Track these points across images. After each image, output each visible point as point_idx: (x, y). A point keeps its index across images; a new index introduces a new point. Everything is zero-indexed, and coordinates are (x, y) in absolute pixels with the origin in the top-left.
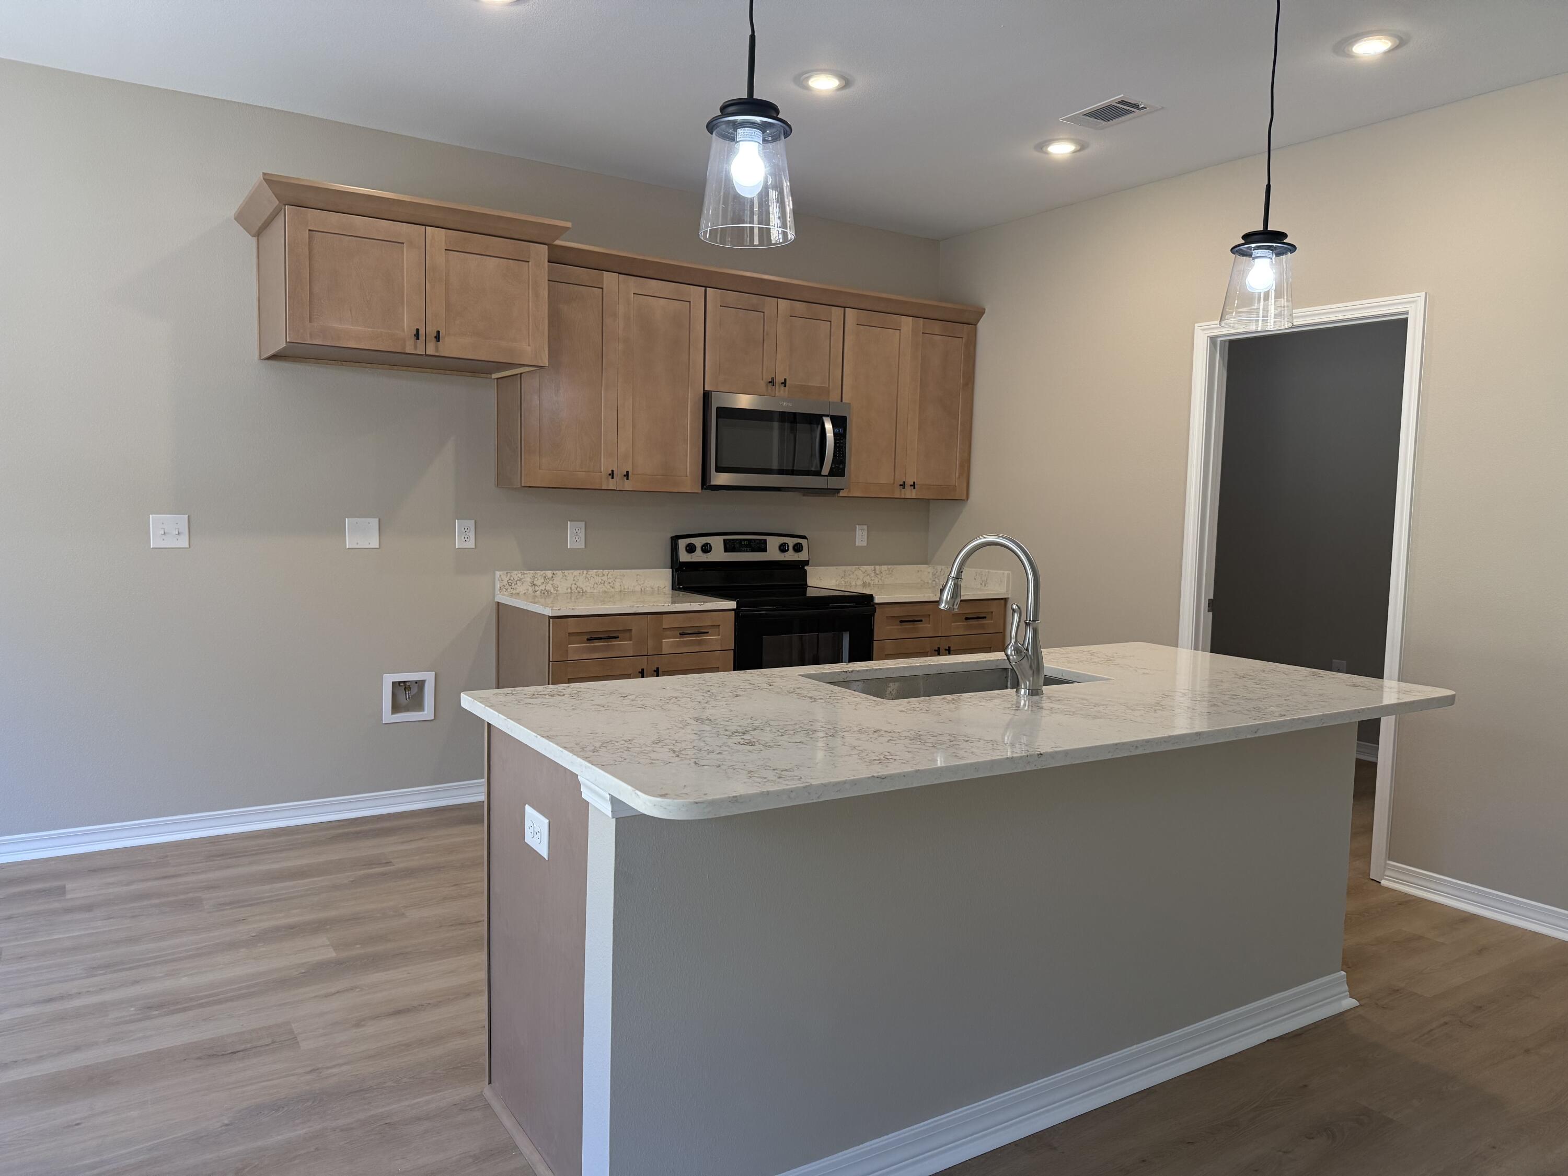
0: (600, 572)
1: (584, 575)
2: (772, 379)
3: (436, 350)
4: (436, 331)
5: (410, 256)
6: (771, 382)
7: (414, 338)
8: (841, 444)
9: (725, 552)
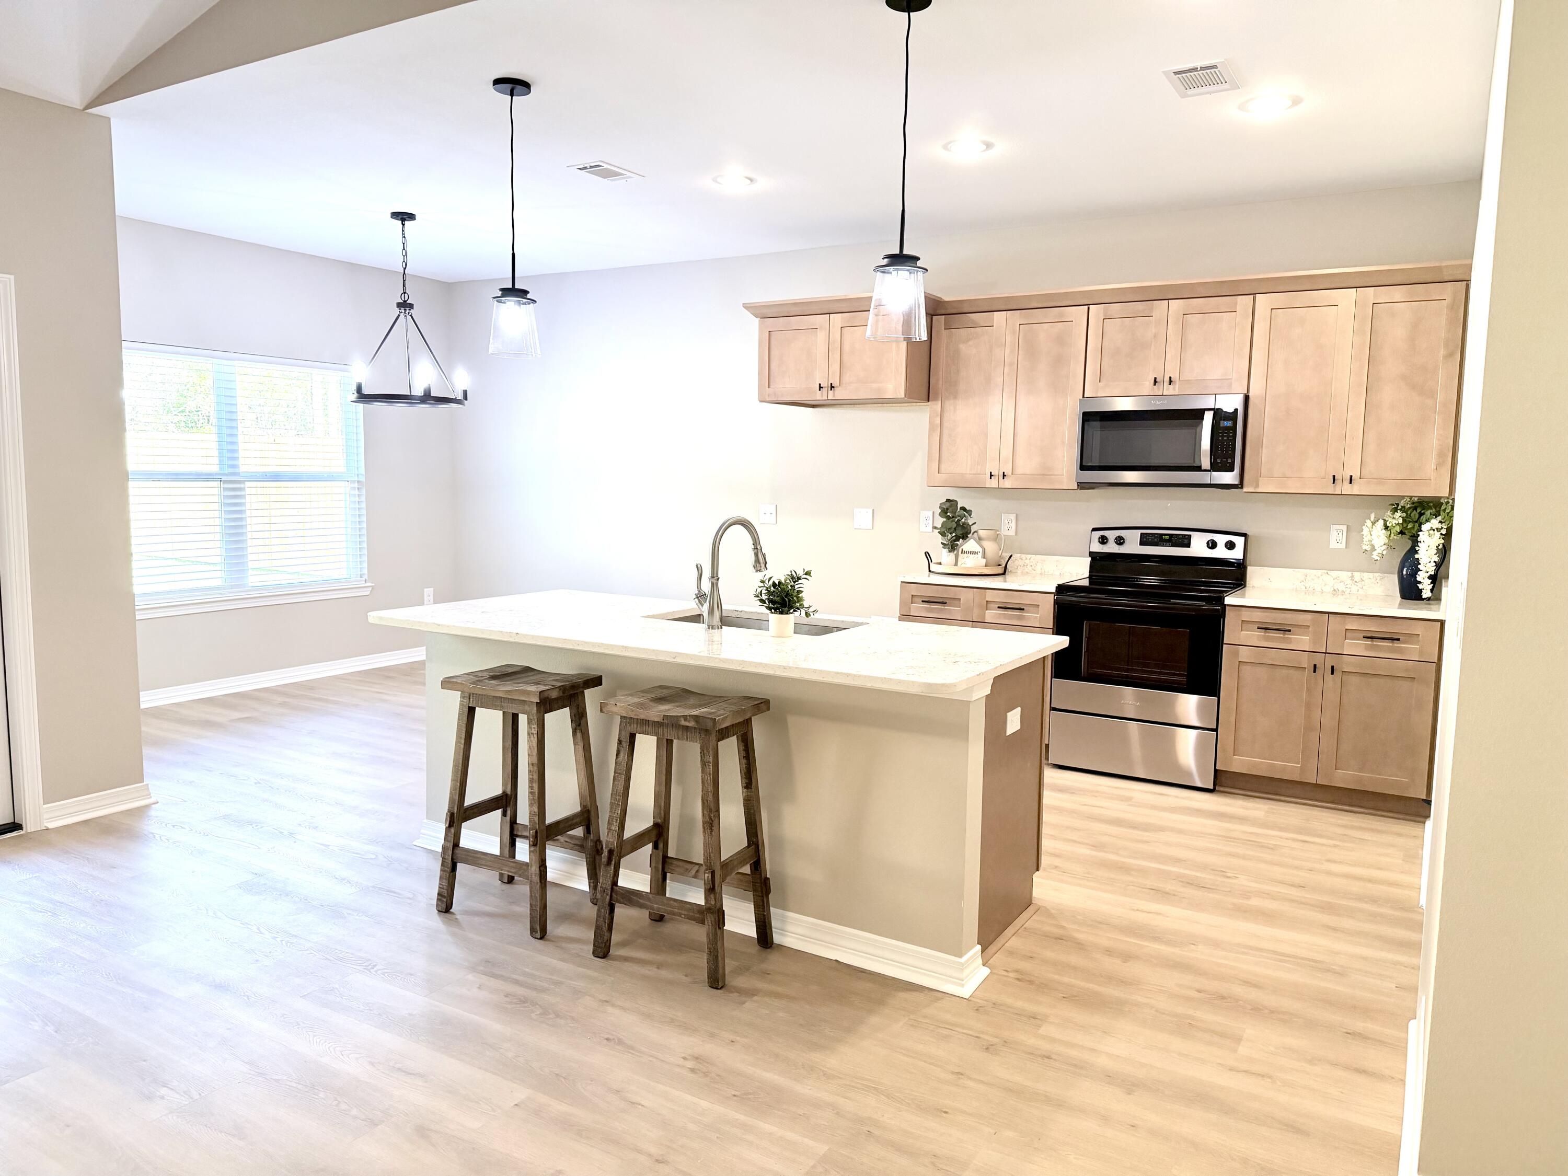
2: (1155, 378)
3: (834, 396)
4: (831, 384)
5: (821, 336)
6: (1155, 382)
7: (820, 390)
8: (1231, 436)
9: (1140, 545)
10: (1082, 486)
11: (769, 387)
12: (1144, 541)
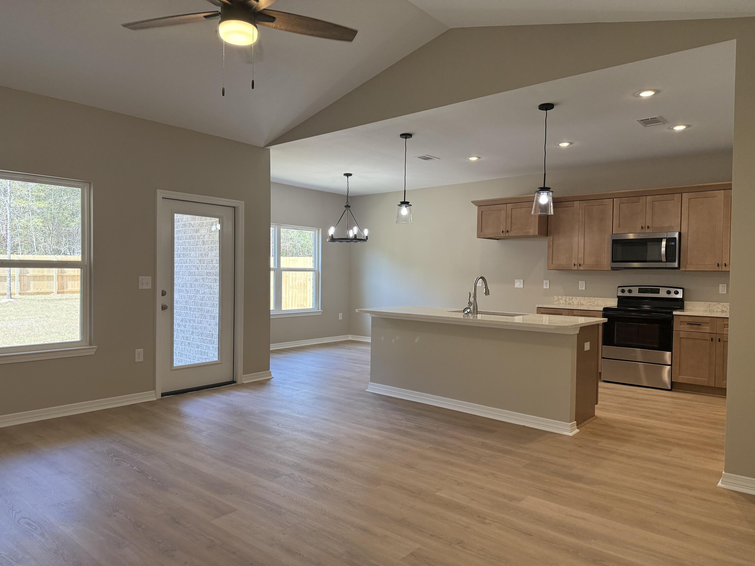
0: (589, 298)
1: (583, 299)
2: (642, 226)
3: (508, 235)
4: (507, 230)
5: (503, 212)
6: (642, 228)
7: (502, 233)
8: (674, 249)
9: (638, 293)
10: (613, 269)
11: (481, 232)
12: (640, 291)
